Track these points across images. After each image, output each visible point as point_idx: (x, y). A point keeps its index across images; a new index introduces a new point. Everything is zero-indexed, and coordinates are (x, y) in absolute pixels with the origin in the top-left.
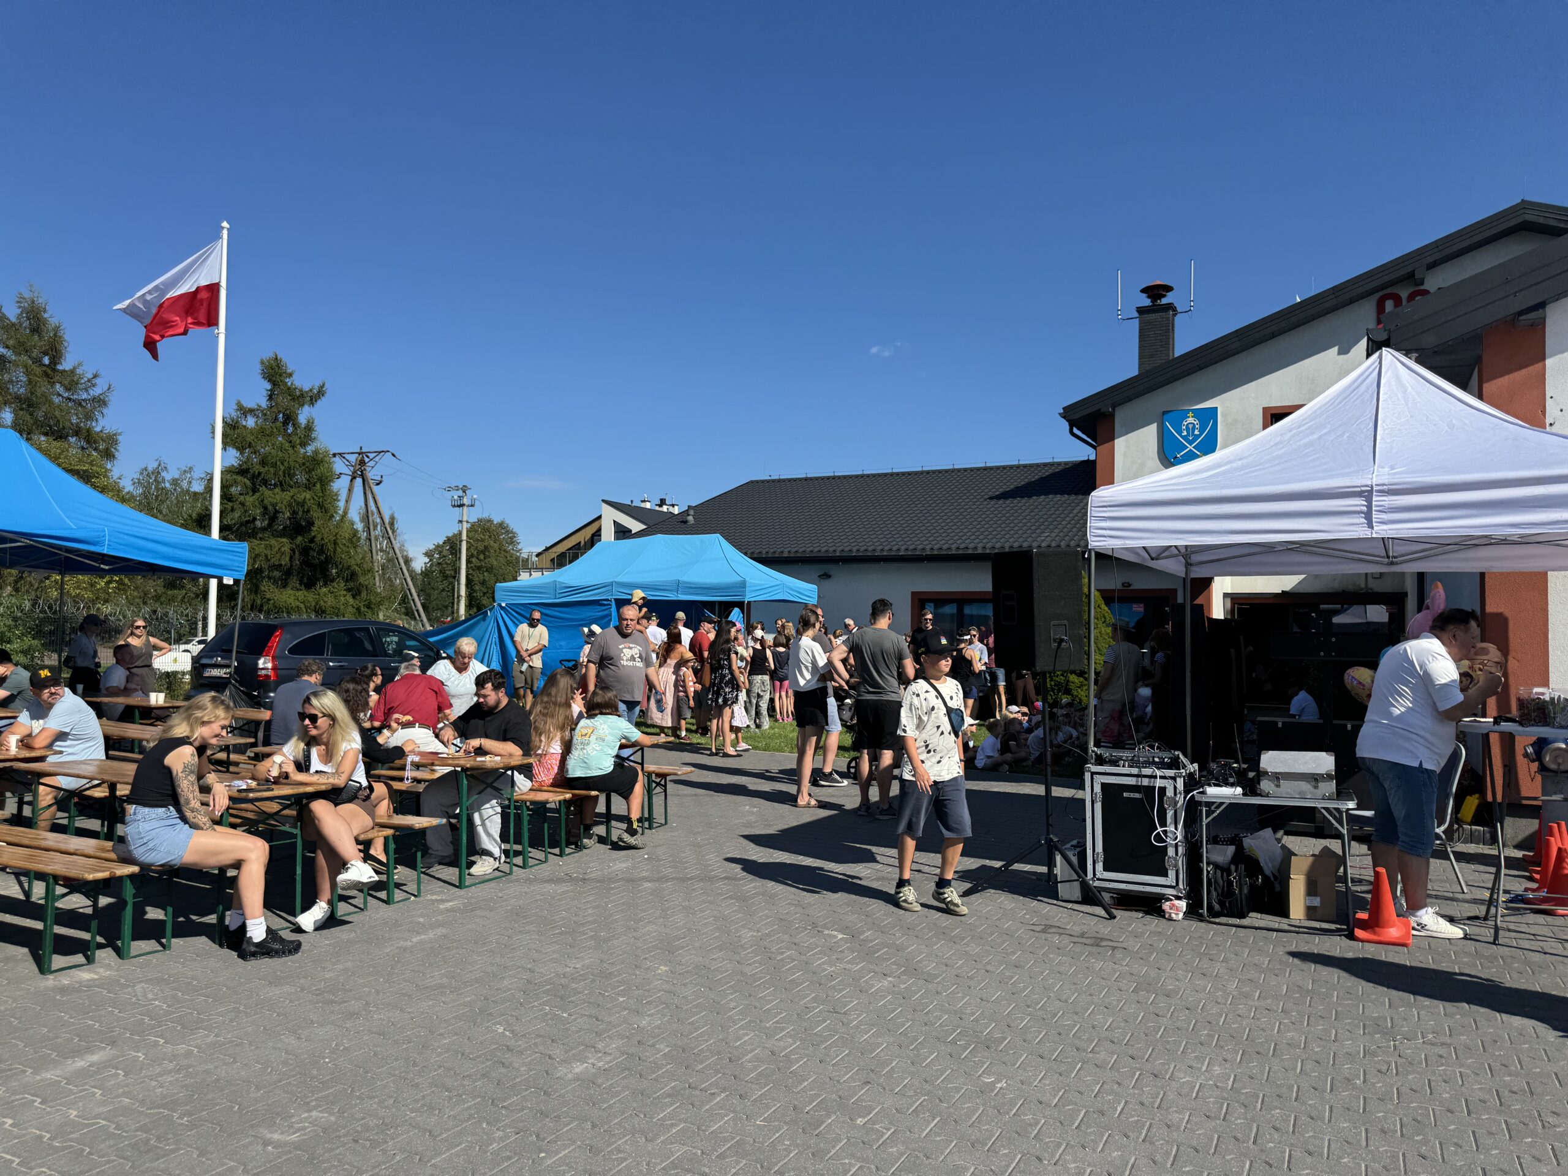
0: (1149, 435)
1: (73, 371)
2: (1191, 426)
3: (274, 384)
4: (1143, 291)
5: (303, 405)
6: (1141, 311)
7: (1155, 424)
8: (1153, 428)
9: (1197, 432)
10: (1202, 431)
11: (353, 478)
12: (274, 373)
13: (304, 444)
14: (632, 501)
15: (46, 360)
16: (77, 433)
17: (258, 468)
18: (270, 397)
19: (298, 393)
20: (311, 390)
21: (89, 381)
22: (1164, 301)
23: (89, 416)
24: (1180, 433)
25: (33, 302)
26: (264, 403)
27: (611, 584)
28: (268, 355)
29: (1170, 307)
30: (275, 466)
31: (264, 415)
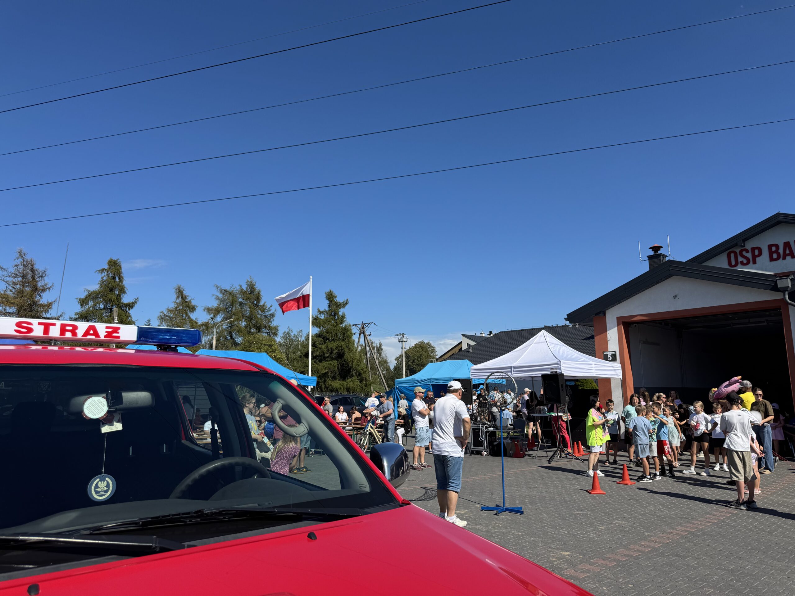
1: (264, 305)
3: (331, 301)
4: (650, 248)
5: (341, 308)
6: (650, 257)
11: (360, 334)
12: (330, 297)
13: (341, 323)
14: (475, 334)
15: (255, 302)
16: (265, 327)
17: (325, 334)
18: (329, 306)
19: (338, 303)
20: (343, 302)
21: (269, 308)
22: (659, 252)
23: (269, 321)
25: (251, 283)
26: (327, 309)
27: (430, 379)
28: (328, 290)
30: (331, 333)
31: (327, 313)
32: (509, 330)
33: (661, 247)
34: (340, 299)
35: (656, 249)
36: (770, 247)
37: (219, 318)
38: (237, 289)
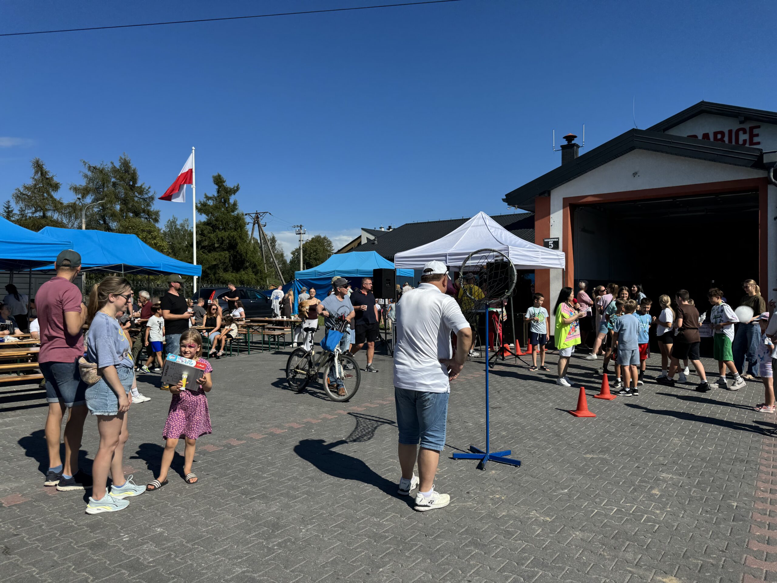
1: (141, 187)
3: (220, 187)
4: (564, 138)
5: (231, 194)
6: (563, 147)
11: (254, 224)
12: (219, 181)
13: (233, 211)
15: (131, 183)
16: (144, 211)
17: (215, 222)
18: (218, 192)
19: (228, 189)
20: (234, 187)
21: (147, 190)
22: (573, 142)
23: (148, 205)
25: (125, 160)
26: (216, 194)
28: (216, 174)
29: (574, 145)
30: (222, 221)
31: (216, 200)
33: (575, 137)
34: (229, 184)
35: (570, 138)
37: (89, 199)
38: (108, 167)
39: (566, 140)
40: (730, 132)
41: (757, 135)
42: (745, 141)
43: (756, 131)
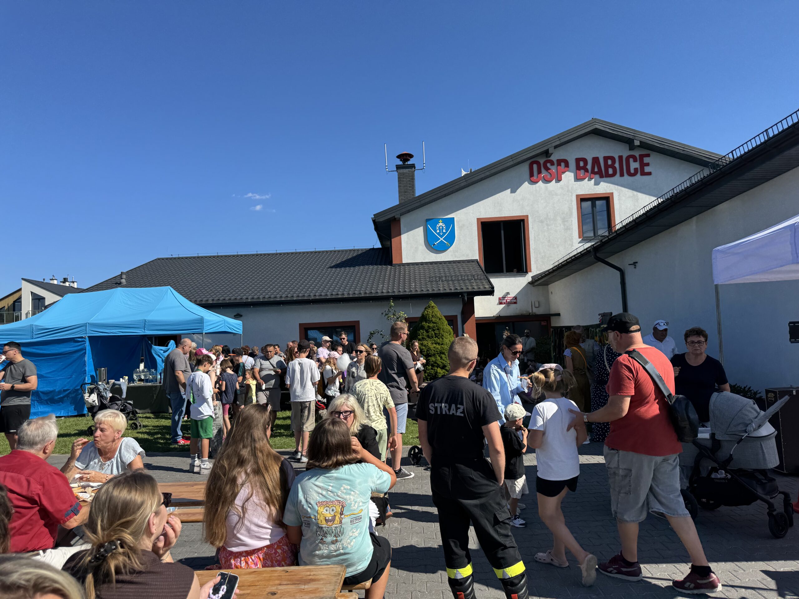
0: (419, 232)
2: (441, 228)
4: (399, 157)
6: (398, 167)
7: (422, 227)
8: (421, 229)
9: (444, 231)
10: (447, 230)
14: (44, 280)
22: (409, 163)
24: (436, 231)
27: (85, 325)
29: (413, 166)
32: (174, 256)
33: (411, 156)
35: (405, 157)
36: (578, 160)
39: (401, 160)
40: (621, 158)
41: (648, 165)
42: (636, 170)
43: (646, 160)
